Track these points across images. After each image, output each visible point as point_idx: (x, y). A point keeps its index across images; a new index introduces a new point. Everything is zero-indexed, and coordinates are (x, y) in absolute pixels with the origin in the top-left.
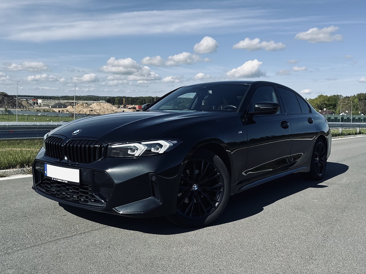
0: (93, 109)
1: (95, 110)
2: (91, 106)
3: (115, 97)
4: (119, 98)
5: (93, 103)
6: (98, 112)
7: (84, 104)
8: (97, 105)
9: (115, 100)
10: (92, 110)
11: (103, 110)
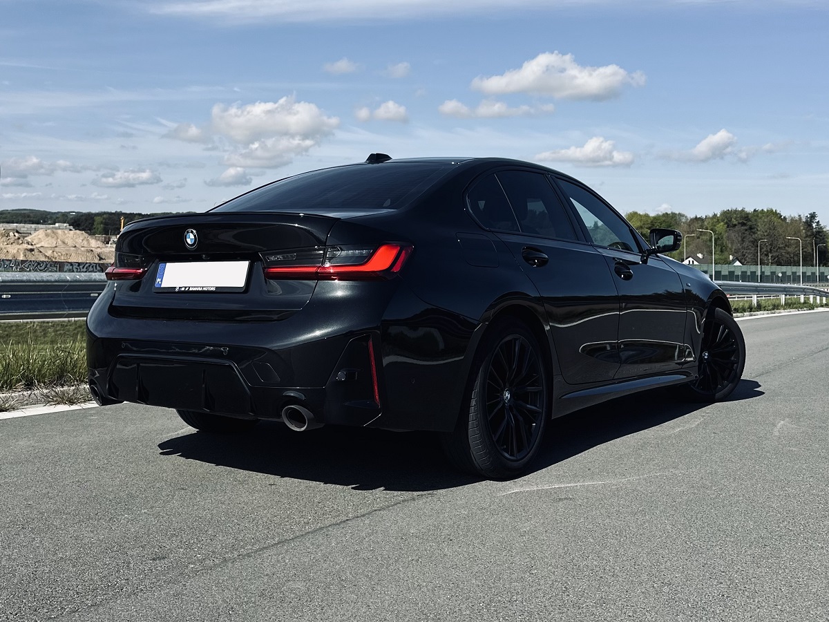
0: (34, 247)
1: (41, 250)
2: (29, 239)
3: (92, 214)
4: (105, 216)
5: (35, 230)
6: (49, 253)
7: (11, 234)
8: (47, 235)
9: (94, 221)
10: (32, 250)
11: (62, 249)
